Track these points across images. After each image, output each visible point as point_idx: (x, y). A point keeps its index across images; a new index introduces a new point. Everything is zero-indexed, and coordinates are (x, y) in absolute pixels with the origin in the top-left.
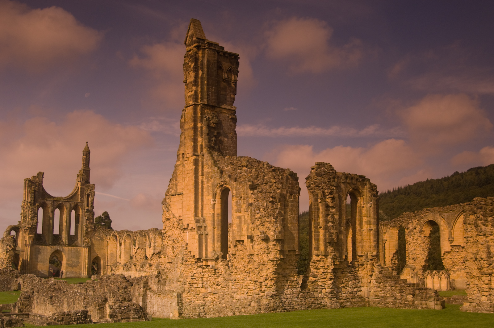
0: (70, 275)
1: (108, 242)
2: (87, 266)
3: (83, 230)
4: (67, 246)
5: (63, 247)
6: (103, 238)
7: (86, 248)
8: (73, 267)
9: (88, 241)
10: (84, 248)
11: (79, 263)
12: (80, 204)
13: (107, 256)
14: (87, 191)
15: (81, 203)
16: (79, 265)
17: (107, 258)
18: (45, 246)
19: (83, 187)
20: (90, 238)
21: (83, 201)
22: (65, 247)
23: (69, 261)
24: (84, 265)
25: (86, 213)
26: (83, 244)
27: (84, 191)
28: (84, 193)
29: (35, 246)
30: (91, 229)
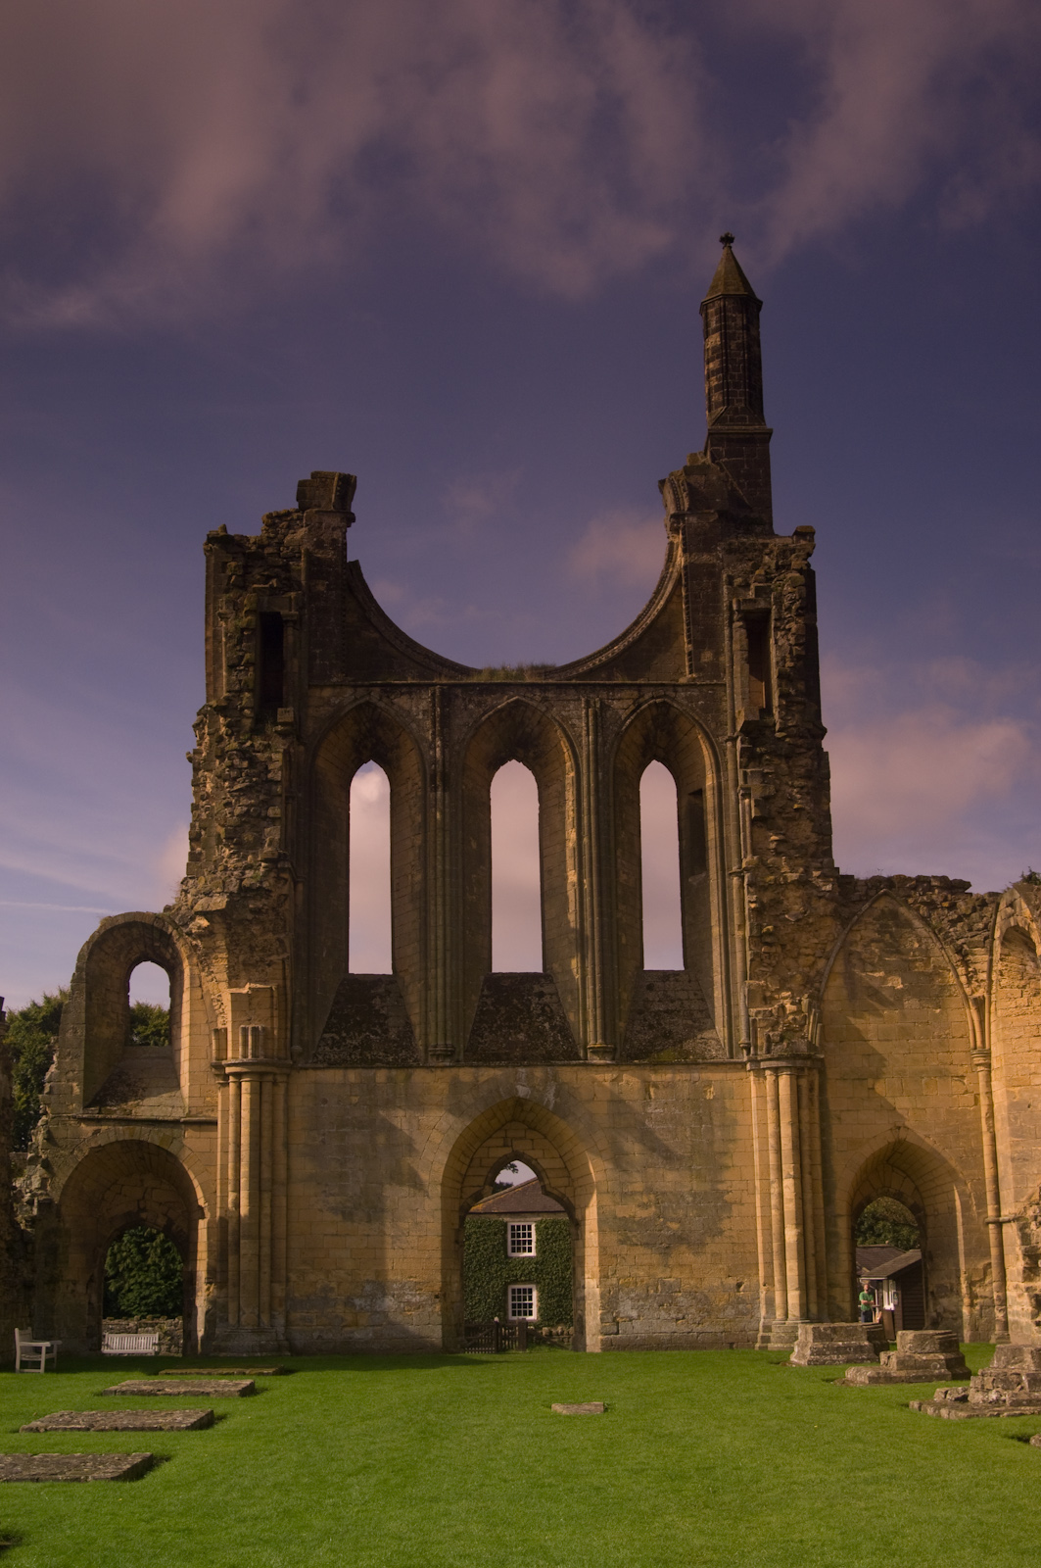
0: (642, 1322)
1: (980, 1004)
2: (791, 1234)
3: (737, 922)
4: (597, 1060)
5: (567, 1074)
6: (931, 977)
7: (776, 1071)
8: (666, 1252)
9: (788, 1006)
10: (759, 1073)
11: (728, 1205)
12: (690, 699)
13: (986, 1138)
14: (746, 586)
15: (696, 693)
16: (725, 1224)
17: (987, 1159)
18: (399, 1075)
19: (705, 558)
20: (808, 982)
21: (716, 669)
22: (584, 1075)
23: (625, 1196)
24: (767, 1229)
25: (745, 766)
26: (743, 1039)
27: (716, 588)
28: (717, 610)
29: (311, 1073)
30: (807, 902)
